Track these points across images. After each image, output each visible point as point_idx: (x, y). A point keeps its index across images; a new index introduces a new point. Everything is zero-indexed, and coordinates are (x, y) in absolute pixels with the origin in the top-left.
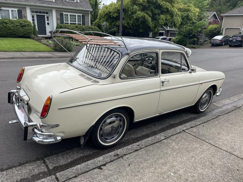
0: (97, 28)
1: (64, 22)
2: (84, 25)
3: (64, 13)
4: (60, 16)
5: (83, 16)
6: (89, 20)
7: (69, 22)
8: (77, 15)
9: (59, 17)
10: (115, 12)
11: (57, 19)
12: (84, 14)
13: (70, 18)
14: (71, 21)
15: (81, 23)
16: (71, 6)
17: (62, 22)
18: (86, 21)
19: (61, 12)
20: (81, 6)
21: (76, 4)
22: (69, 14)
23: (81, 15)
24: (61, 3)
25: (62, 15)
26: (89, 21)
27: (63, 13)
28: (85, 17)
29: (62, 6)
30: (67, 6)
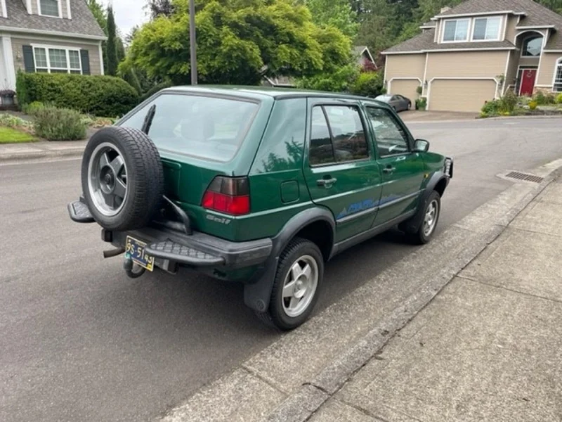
0: (123, 80)
1: (36, 67)
2: (89, 74)
3: (34, 46)
4: (24, 53)
5: (85, 54)
6: (99, 62)
7: (49, 67)
8: (67, 49)
9: (21, 55)
10: (176, 39)
11: (17, 59)
12: (85, 48)
13: (51, 58)
14: (52, 65)
15: (81, 69)
16: (51, 27)
17: (30, 67)
18: (91, 63)
19: (26, 44)
20: (76, 28)
21: (65, 24)
22: (47, 47)
23: (78, 49)
24: (25, 21)
25: (27, 50)
26: (99, 66)
27: (31, 44)
28: (90, 56)
29: (29, 27)
30: (41, 28)
